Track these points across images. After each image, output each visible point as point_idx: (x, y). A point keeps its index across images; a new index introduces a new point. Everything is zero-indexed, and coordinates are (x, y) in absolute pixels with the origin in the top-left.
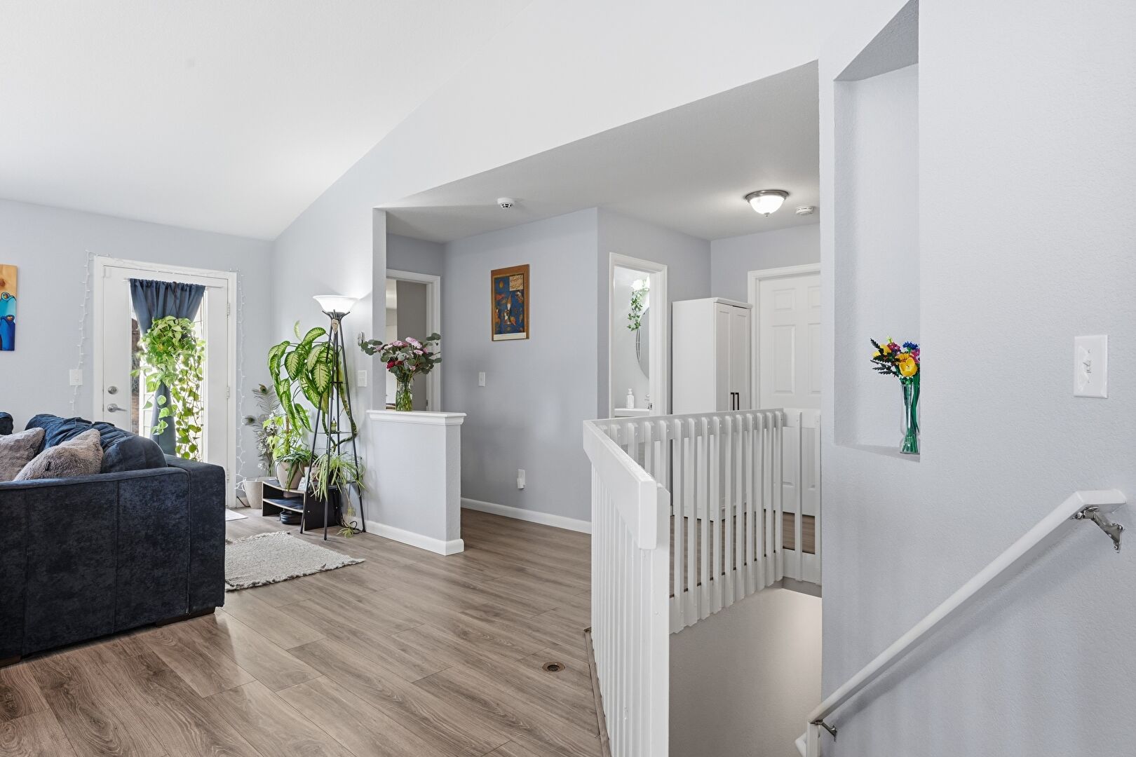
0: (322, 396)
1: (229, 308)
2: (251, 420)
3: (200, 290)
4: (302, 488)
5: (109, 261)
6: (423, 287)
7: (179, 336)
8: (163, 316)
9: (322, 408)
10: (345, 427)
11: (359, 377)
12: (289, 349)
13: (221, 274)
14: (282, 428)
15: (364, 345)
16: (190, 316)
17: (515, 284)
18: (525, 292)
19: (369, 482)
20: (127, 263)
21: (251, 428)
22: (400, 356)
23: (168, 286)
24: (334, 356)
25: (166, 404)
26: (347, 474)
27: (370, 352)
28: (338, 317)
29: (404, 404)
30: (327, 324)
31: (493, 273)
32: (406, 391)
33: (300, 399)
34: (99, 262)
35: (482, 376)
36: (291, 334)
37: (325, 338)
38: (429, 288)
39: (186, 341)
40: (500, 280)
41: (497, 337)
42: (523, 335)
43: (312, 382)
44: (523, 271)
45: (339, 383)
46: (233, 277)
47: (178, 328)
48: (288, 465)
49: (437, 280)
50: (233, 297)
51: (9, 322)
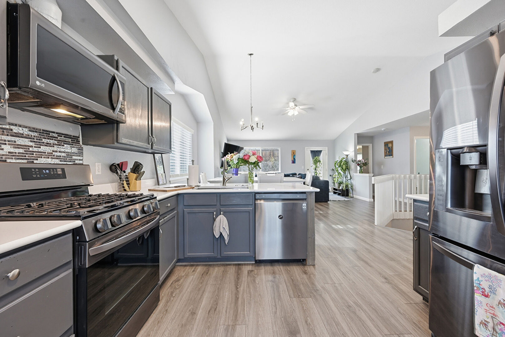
0: (344, 171)
1: (326, 154)
2: (330, 175)
3: (321, 151)
4: (341, 188)
5: (307, 148)
6: (368, 147)
7: (318, 160)
8: (315, 157)
9: (344, 173)
10: (349, 178)
11: (352, 167)
12: (338, 162)
13: (325, 148)
14: (337, 177)
15: (352, 161)
16: (320, 156)
17: (390, 145)
18: (392, 147)
19: (354, 188)
20: (310, 148)
21: (330, 177)
22: (359, 163)
23: (316, 151)
24: (347, 163)
25: (316, 172)
26: (349, 186)
27: (354, 162)
28: (347, 156)
29: (361, 172)
30: (345, 157)
31: (385, 143)
32: (361, 170)
33: (340, 171)
34: (306, 148)
35: (382, 166)
36: (338, 159)
37: (345, 159)
39: (319, 161)
40: (386, 144)
41: (385, 157)
42: (392, 157)
43: (342, 168)
44: (392, 142)
45: (348, 169)
46: (327, 148)
47: (318, 159)
48: (338, 184)
49: (371, 145)
50: (327, 152)
51: (294, 159)
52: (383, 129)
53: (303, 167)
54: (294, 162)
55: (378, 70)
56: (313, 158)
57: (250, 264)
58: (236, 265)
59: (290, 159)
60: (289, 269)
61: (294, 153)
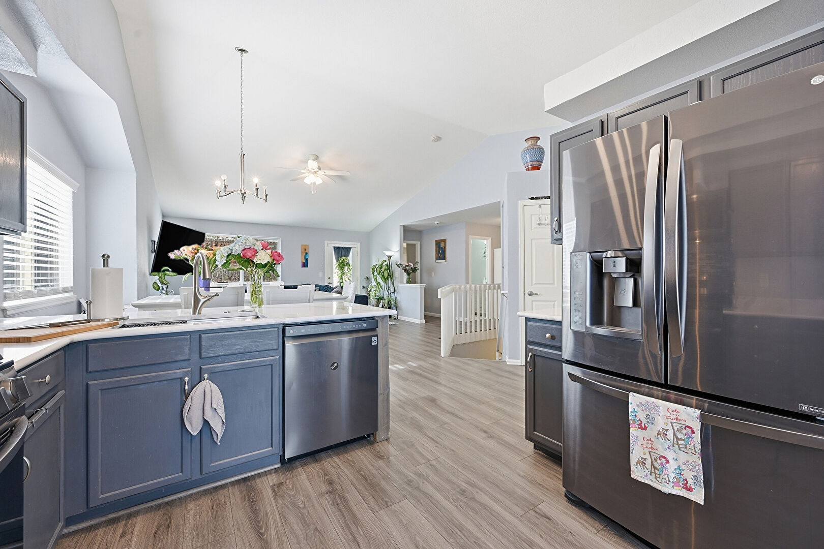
0: (385, 280)
1: (358, 253)
2: (364, 287)
3: (350, 248)
5: (328, 242)
6: (414, 245)
7: (346, 262)
8: (341, 257)
9: (385, 283)
10: (392, 289)
11: (396, 274)
12: (377, 266)
13: (356, 243)
14: (373, 290)
15: (398, 265)
16: (348, 256)
17: (442, 245)
18: (445, 247)
19: (399, 305)
20: (332, 242)
21: (364, 290)
22: (407, 268)
23: (342, 248)
24: (389, 267)
25: (342, 282)
26: (392, 302)
27: (399, 267)
28: (390, 257)
29: (409, 282)
30: (387, 259)
31: (436, 241)
32: (409, 278)
33: (380, 280)
34: (326, 242)
35: (433, 273)
36: (376, 262)
37: (386, 263)
38: (416, 246)
39: (348, 264)
40: (438, 243)
41: (437, 261)
42: (445, 261)
43: (383, 276)
44: (445, 241)
45: (390, 276)
46: (359, 244)
47: (346, 260)
48: (376, 300)
49: (419, 243)
50: (359, 251)
51: (307, 260)
52: (436, 222)
53: (321, 274)
54: (305, 265)
55: (438, 139)
56: (337, 260)
57: (270, 472)
58: (238, 482)
59: (300, 260)
60: (349, 458)
61: (305, 250)
